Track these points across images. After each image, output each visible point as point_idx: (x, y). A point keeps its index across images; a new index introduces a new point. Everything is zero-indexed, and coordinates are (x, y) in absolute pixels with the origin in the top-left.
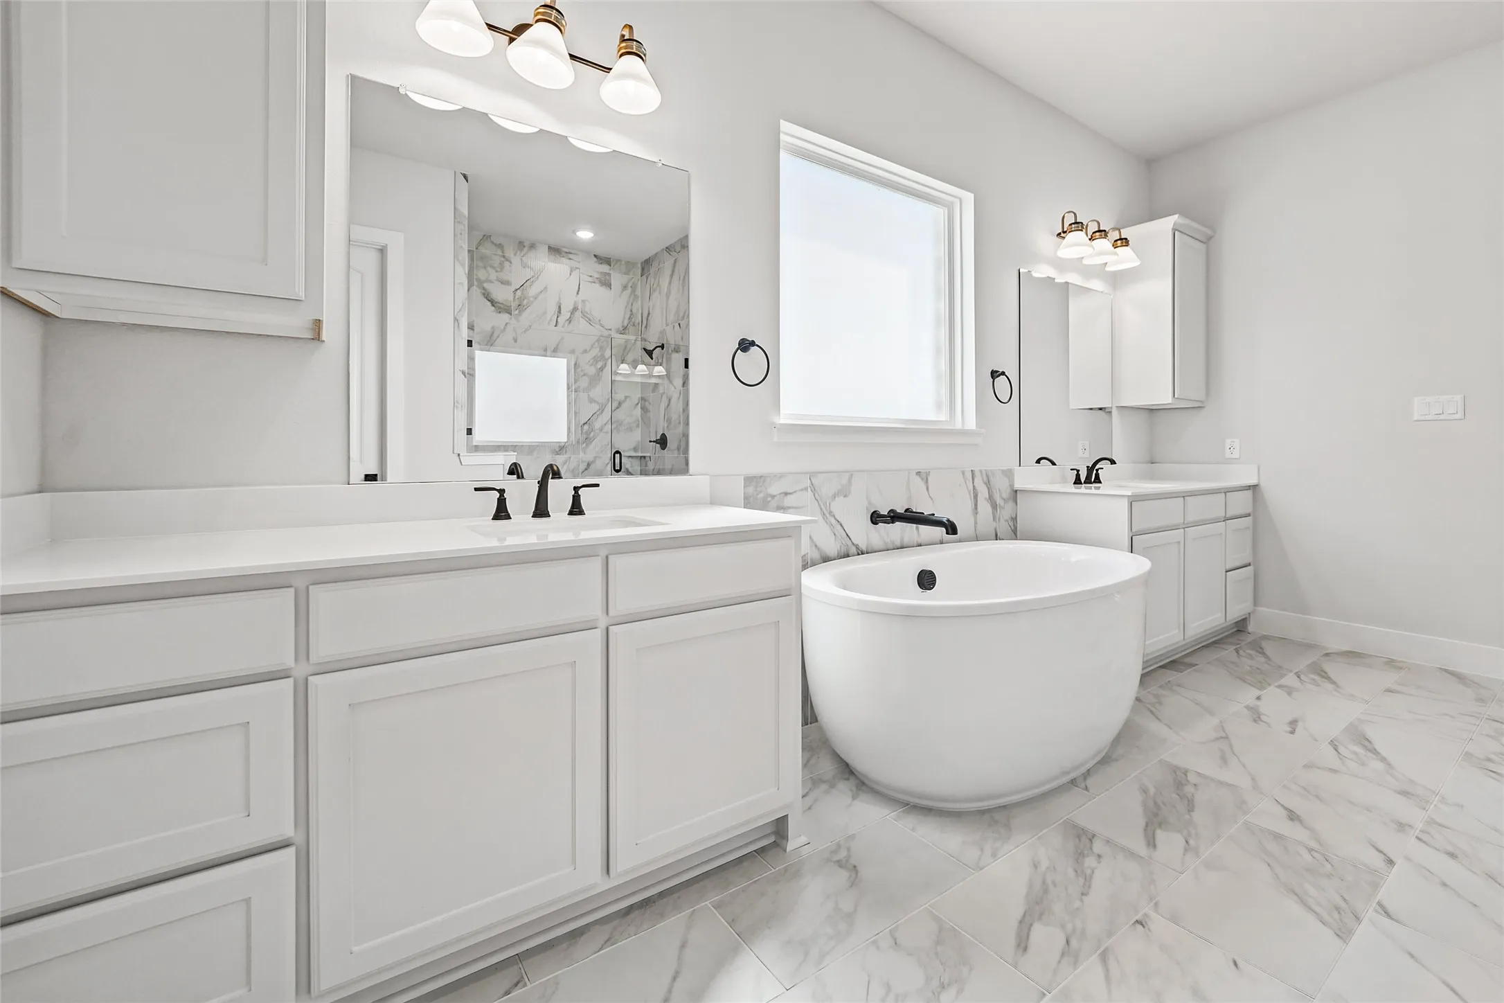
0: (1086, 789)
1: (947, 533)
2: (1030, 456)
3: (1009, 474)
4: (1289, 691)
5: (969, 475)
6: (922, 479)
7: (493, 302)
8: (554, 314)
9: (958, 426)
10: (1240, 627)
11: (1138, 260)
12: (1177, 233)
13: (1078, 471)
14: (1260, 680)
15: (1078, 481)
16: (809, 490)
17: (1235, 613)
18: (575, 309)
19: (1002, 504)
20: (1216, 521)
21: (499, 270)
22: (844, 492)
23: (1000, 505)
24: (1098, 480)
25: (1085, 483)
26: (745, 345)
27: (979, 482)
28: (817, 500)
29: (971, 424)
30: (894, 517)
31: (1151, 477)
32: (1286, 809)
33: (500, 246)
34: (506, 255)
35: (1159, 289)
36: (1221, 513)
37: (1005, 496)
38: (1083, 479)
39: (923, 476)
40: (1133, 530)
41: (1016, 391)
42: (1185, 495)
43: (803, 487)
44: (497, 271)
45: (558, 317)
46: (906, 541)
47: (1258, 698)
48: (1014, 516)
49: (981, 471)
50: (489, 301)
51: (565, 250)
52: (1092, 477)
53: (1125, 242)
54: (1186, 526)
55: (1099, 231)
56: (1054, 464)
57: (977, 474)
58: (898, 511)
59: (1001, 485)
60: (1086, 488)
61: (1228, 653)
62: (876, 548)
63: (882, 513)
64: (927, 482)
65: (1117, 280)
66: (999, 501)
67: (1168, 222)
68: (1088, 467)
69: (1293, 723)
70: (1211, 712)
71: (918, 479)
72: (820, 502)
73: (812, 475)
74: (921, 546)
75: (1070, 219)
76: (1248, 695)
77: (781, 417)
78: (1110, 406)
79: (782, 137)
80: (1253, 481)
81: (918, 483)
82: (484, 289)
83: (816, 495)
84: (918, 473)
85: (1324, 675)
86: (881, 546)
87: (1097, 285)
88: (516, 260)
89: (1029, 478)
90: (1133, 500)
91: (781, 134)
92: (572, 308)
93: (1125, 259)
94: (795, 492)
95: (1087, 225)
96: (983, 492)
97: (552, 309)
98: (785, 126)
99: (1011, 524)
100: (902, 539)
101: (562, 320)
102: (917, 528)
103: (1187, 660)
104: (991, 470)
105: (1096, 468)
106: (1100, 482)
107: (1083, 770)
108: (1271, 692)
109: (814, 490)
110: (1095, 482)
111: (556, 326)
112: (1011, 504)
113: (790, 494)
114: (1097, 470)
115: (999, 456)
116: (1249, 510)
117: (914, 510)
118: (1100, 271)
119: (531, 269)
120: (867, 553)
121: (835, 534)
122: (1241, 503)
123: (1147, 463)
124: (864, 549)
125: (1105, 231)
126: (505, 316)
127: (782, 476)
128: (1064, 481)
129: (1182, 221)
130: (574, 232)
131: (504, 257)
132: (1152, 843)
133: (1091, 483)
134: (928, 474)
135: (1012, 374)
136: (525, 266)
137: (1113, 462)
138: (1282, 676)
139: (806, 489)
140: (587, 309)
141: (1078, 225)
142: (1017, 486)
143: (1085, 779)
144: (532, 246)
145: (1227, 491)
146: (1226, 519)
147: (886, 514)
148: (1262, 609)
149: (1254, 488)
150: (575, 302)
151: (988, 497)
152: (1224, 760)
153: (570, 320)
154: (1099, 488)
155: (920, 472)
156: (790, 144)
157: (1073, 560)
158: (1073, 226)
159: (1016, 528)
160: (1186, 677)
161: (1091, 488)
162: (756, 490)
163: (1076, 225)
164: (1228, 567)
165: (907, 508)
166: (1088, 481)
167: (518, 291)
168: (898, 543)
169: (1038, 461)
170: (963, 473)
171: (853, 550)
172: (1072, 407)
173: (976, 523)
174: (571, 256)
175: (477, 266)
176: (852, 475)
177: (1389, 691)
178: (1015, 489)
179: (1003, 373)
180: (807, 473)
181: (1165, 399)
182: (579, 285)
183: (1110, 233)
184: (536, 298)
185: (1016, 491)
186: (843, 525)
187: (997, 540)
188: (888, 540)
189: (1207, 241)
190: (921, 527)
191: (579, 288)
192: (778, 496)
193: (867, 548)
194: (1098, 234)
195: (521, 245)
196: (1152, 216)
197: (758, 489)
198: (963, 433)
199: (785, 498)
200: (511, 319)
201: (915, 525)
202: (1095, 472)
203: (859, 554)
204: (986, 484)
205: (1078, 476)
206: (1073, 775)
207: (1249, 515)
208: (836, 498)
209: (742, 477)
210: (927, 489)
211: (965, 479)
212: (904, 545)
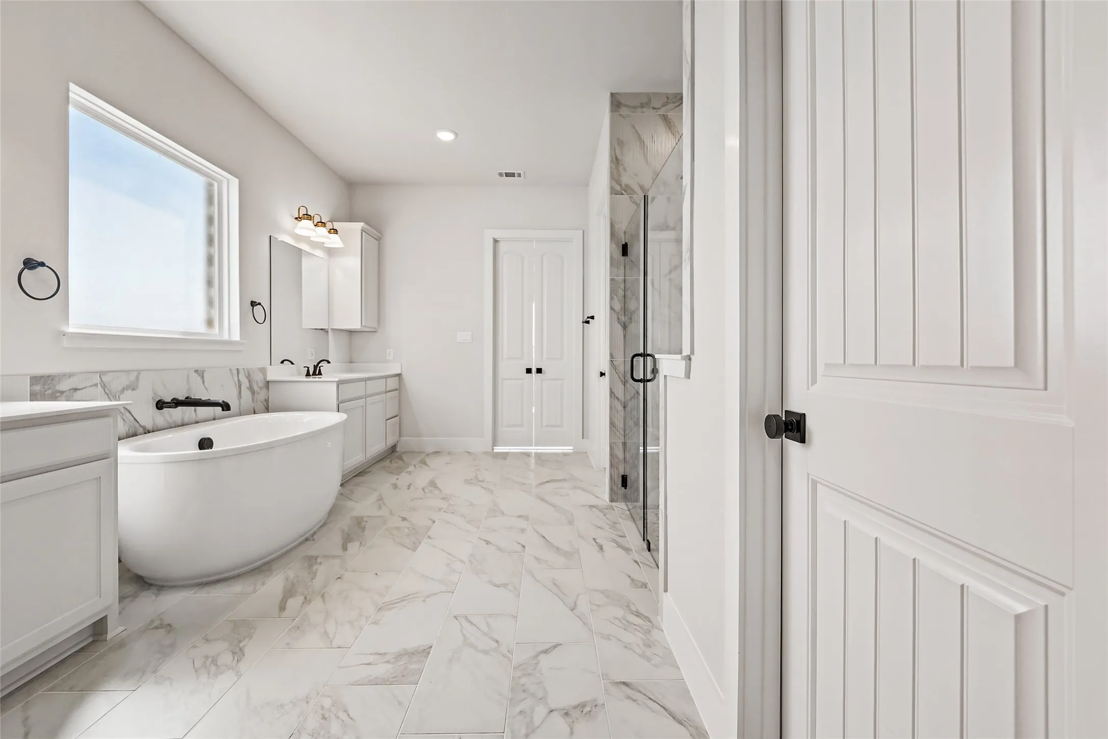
0: (314, 540)
1: (223, 410)
2: (277, 358)
3: (263, 371)
4: (410, 473)
5: (235, 372)
6: (199, 375)
9: (226, 337)
10: (393, 449)
11: (342, 244)
12: (363, 233)
13: (308, 368)
14: (399, 471)
15: (308, 374)
16: (99, 385)
17: (390, 442)
19: (259, 390)
20: (381, 393)
22: (132, 387)
23: (257, 392)
24: (320, 373)
25: (313, 375)
26: (30, 264)
27: (242, 377)
28: (107, 394)
29: (236, 336)
30: (176, 403)
31: (351, 371)
32: (401, 517)
35: (353, 262)
36: (383, 389)
37: (260, 385)
38: (311, 373)
39: (200, 373)
40: (340, 400)
41: (268, 316)
42: (366, 380)
43: (94, 383)
46: (186, 420)
47: (397, 479)
48: (267, 398)
49: (244, 369)
52: (316, 371)
53: (336, 232)
54: (366, 397)
55: (321, 222)
56: (293, 364)
57: (241, 371)
58: (180, 399)
59: (258, 378)
60: (313, 378)
61: (387, 463)
62: (160, 427)
63: (166, 401)
64: (203, 377)
65: (330, 252)
66: (256, 388)
67: (360, 225)
68: (314, 365)
69: (409, 486)
70: (375, 490)
71: (195, 375)
72: (110, 395)
73: (102, 373)
74: (198, 423)
75: (303, 211)
76: (393, 479)
77: (70, 325)
78: (327, 328)
79: (71, 94)
80: (399, 372)
81: (196, 378)
83: (106, 390)
84: (196, 371)
85: (425, 463)
86: (166, 425)
87: (319, 253)
89: (276, 373)
90: (339, 383)
91: (70, 93)
93: (335, 241)
94: (85, 388)
95: (314, 217)
96: (245, 383)
98: (72, 86)
99: (265, 403)
100: (183, 419)
102: (195, 411)
103: (367, 470)
104: (251, 368)
105: (319, 366)
106: (321, 375)
107: (312, 532)
108: (404, 475)
109: (104, 386)
110: (318, 375)
112: (265, 390)
113: (79, 389)
114: (320, 367)
115: (256, 359)
116: (397, 387)
117: (193, 398)
118: (319, 246)
120: (153, 432)
121: (124, 419)
122: (392, 383)
123: (347, 362)
124: (151, 429)
125: (324, 223)
127: (71, 375)
128: (299, 374)
129: (366, 226)
132: (345, 548)
133: (316, 375)
134: (203, 372)
135: (266, 305)
137: (329, 362)
138: (408, 467)
139: (96, 385)
141: (308, 217)
142: (269, 379)
143: (313, 537)
145: (386, 377)
146: (387, 392)
147: (170, 401)
148: (403, 438)
149: (399, 375)
151: (248, 386)
152: (380, 508)
154: (321, 378)
155: (197, 370)
156: (78, 101)
157: (306, 421)
158: (305, 216)
159: (268, 406)
160: (366, 478)
161: (316, 378)
162: (44, 388)
163: (307, 216)
164: (388, 417)
165: (187, 396)
166: (314, 374)
168: (180, 422)
169: (282, 362)
170: (231, 371)
171: (141, 430)
172: (304, 327)
173: (240, 404)
176: (140, 373)
177: (447, 463)
178: (267, 380)
179: (259, 304)
180: (97, 372)
181: (356, 326)
183: (327, 224)
185: (268, 382)
186: (131, 412)
187: (255, 414)
188: (170, 420)
189: (378, 239)
190: (199, 409)
192: (67, 393)
193: (153, 427)
194: (320, 224)
196: (351, 219)
197: (46, 387)
198: (230, 343)
199: (74, 393)
201: (193, 408)
202: (318, 368)
203: (145, 433)
204: (247, 377)
205: (308, 371)
206: (307, 535)
207: (397, 390)
208: (125, 392)
209: (29, 377)
210: (203, 382)
211: (232, 375)
212: (185, 423)
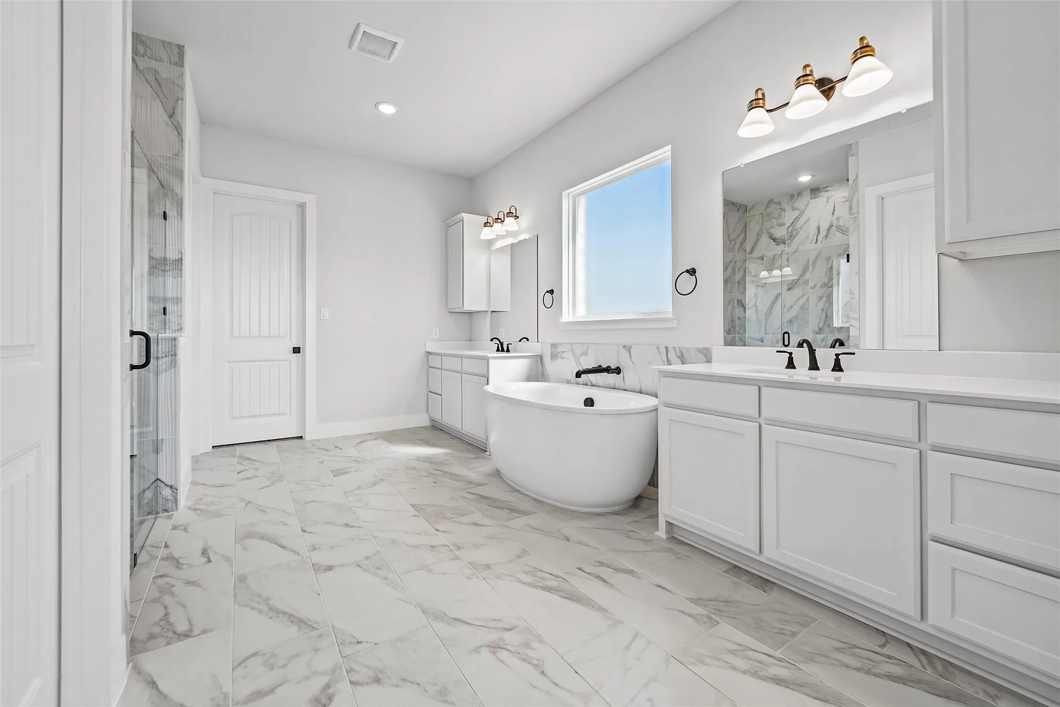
5: (664, 350)
6: (627, 350)
7: (774, 240)
8: (815, 235)
16: (572, 351)
18: (831, 226)
21: (777, 218)
22: (585, 354)
27: (672, 357)
33: (779, 203)
34: (782, 207)
39: (628, 349)
43: (569, 349)
44: (777, 219)
45: (817, 236)
49: (674, 348)
50: (772, 239)
51: (822, 186)
57: (671, 350)
62: (600, 385)
64: (630, 352)
71: (624, 350)
72: (575, 357)
74: (626, 390)
81: (624, 353)
82: (770, 233)
83: (574, 354)
84: (624, 347)
88: (788, 208)
92: (829, 225)
94: (566, 351)
97: (814, 230)
100: (615, 384)
101: (820, 238)
104: (685, 348)
111: (816, 243)
119: (799, 209)
126: (782, 246)
127: (562, 344)
130: (797, 180)
131: (781, 209)
134: (630, 348)
136: (794, 209)
139: (570, 351)
140: (841, 223)
144: (799, 194)
150: (831, 221)
153: (826, 236)
167: (790, 227)
170: (658, 348)
174: (827, 189)
175: (765, 220)
176: (589, 345)
180: (571, 343)
182: (834, 208)
184: (801, 228)
191: (834, 210)
195: (792, 196)
197: (555, 350)
198: (661, 320)
199: (563, 354)
200: (785, 247)
204: (679, 357)
208: (581, 356)
209: (550, 345)
210: (630, 357)
211: (660, 353)
212: (616, 387)
